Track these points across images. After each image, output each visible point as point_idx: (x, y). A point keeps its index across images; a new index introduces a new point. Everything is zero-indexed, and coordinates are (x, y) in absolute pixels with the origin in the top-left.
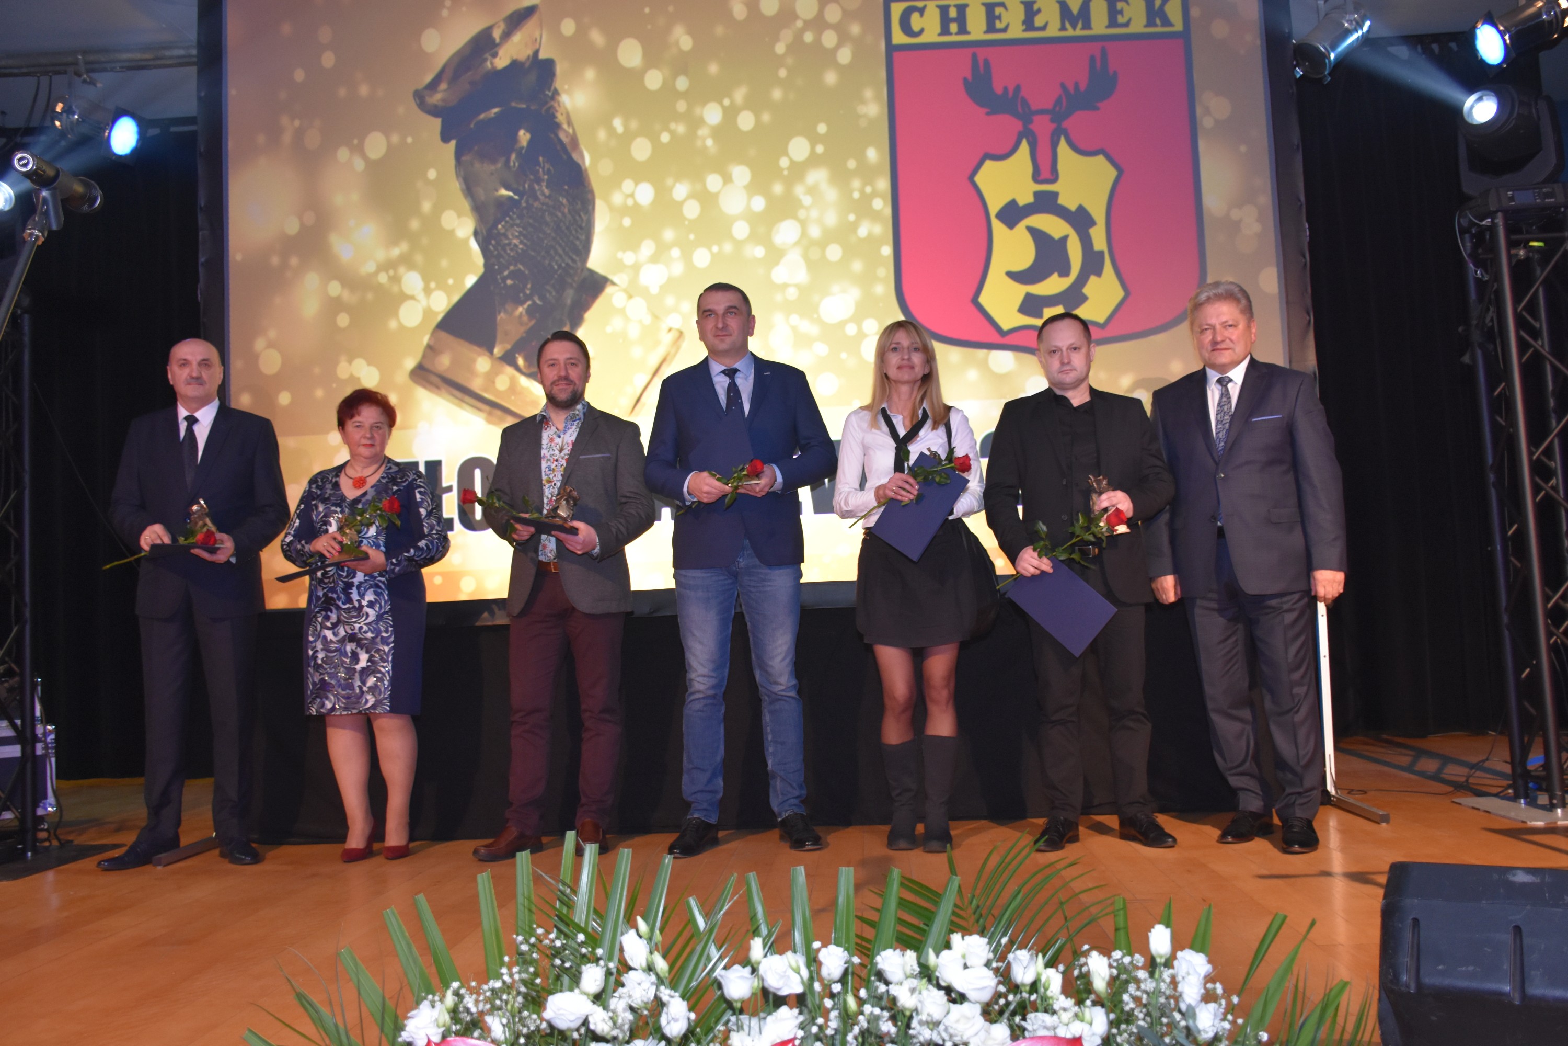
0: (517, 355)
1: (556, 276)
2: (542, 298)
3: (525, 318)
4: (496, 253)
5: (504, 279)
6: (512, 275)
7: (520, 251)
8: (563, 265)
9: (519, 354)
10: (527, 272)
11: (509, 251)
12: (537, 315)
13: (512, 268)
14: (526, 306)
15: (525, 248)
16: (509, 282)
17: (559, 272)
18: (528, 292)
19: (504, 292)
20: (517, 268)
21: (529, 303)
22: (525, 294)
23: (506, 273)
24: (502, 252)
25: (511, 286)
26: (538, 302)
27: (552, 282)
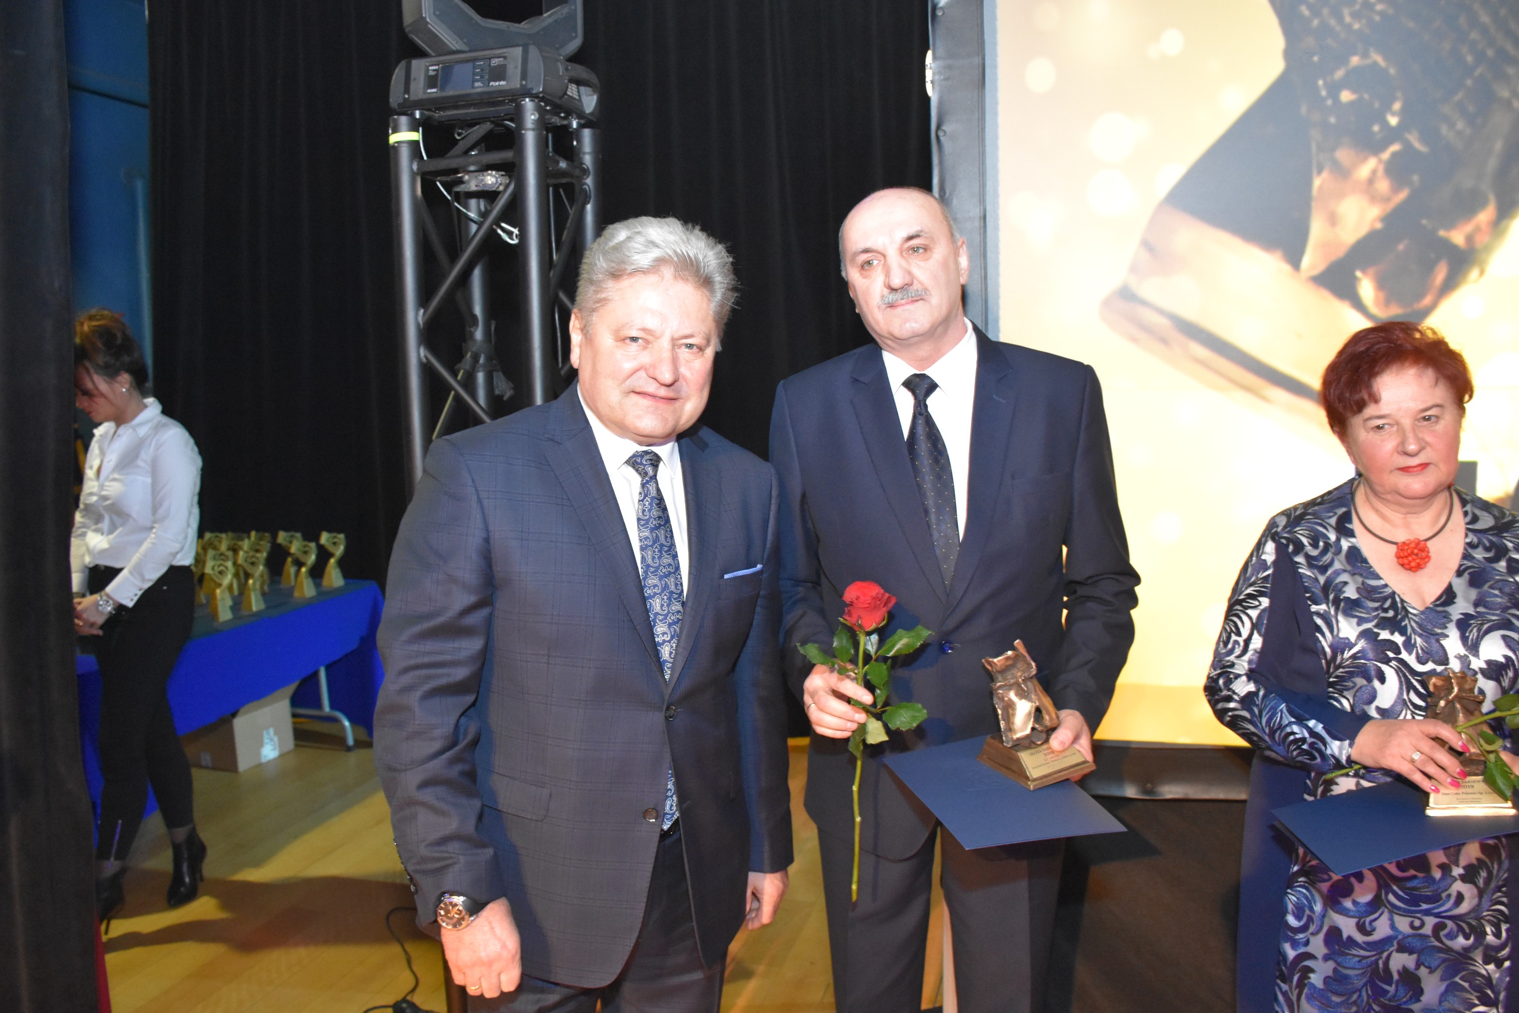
0: (1358, 274)
1: (1469, 82)
2: (1429, 136)
3: (1383, 185)
4: (1316, 22)
5: (1334, 90)
6: (1354, 80)
7: (1377, 18)
8: (1490, 53)
9: (1364, 271)
10: (1392, 71)
11: (1348, 19)
12: (1415, 178)
13: (1355, 60)
14: (1386, 155)
15: (1391, 12)
16: (1346, 96)
17: (1478, 72)
18: (1393, 121)
19: (1332, 120)
20: (1368, 62)
21: (1395, 147)
22: (1385, 124)
23: (1339, 74)
24: (1332, 22)
25: (1351, 104)
26: (1417, 145)
27: (1459, 96)
